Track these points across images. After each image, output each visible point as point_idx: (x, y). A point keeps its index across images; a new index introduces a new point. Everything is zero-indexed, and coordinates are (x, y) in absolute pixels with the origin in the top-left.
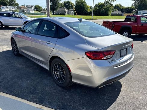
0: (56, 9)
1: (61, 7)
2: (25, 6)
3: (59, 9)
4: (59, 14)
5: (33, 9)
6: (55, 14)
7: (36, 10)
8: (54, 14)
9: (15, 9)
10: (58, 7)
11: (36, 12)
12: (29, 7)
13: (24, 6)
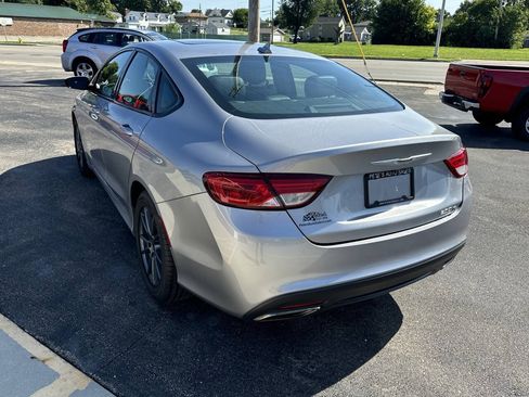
0: (306, 22)
1: (326, 15)
2: (204, 12)
3: (315, 21)
4: (316, 41)
5: (226, 21)
6: (300, 41)
7: (238, 27)
8: (295, 41)
9: (169, 22)
10: (312, 14)
11: (237, 32)
12: (214, 16)
13: (200, 12)
